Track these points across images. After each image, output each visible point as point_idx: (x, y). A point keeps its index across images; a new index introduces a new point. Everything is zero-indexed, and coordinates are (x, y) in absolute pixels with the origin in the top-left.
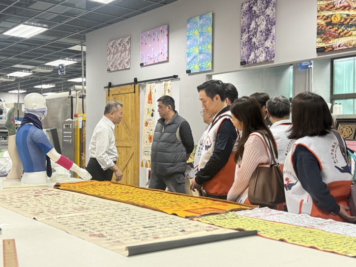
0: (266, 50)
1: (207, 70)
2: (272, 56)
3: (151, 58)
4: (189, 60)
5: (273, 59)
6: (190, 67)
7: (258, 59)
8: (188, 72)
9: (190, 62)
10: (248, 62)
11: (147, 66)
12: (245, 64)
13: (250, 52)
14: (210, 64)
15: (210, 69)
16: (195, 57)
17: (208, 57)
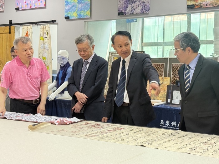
0: (142, 4)
1: (85, 17)
2: (148, 9)
3: (27, 4)
4: (67, 8)
5: (148, 12)
6: (69, 14)
7: (134, 11)
8: (67, 18)
9: (69, 10)
10: (125, 13)
11: (23, 10)
12: (123, 14)
13: (128, 5)
14: (88, 12)
15: (89, 17)
16: (73, 6)
17: (87, 6)
